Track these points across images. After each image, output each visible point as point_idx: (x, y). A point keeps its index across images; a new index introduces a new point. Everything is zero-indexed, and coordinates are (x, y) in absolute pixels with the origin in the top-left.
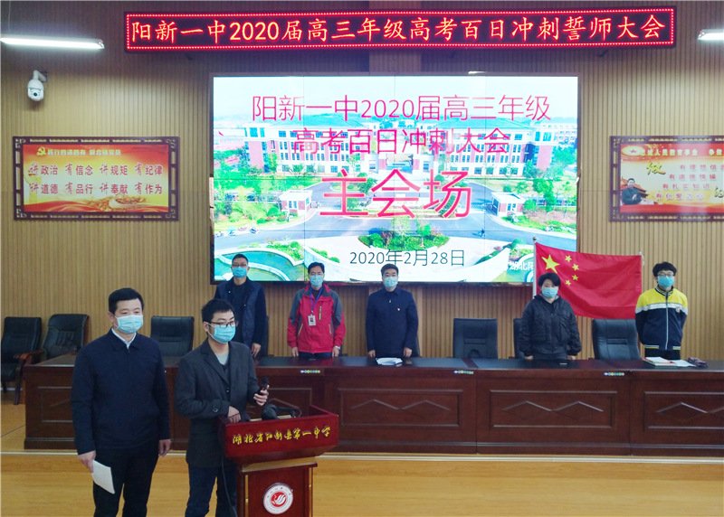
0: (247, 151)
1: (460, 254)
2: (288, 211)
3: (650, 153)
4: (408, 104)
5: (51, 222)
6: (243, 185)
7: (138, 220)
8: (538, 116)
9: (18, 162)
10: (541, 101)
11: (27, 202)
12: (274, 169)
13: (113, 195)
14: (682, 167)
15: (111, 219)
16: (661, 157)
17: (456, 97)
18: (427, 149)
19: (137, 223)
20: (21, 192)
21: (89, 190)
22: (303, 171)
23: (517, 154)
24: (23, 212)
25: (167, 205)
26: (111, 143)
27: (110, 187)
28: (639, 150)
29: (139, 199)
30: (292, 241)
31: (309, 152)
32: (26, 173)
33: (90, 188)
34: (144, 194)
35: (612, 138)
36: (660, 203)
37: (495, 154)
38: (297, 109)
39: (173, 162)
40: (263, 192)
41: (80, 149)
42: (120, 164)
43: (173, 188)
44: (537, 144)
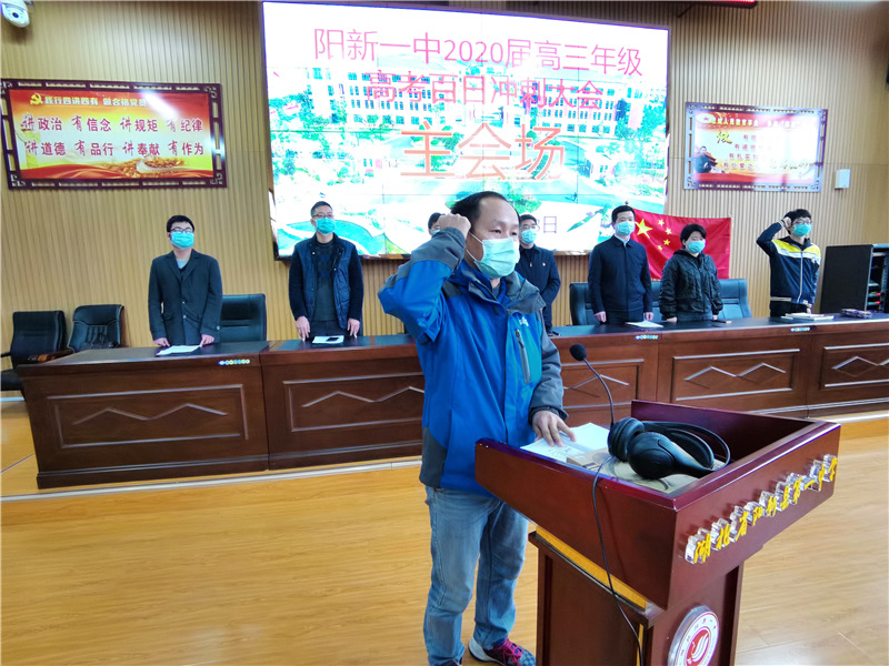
0: (310, 97)
1: (553, 220)
4: (496, 48)
5: (60, 193)
6: (307, 138)
7: (176, 187)
8: (630, 71)
9: (5, 112)
10: (633, 54)
11: (23, 166)
12: (344, 119)
13: (141, 156)
14: (745, 137)
15: (141, 187)
16: (729, 126)
17: (548, 43)
18: (518, 101)
19: (174, 191)
20: (14, 152)
21: (108, 151)
22: (378, 123)
23: (609, 111)
24: (19, 178)
25: (211, 169)
27: (135, 146)
29: (175, 161)
30: (369, 207)
31: (385, 99)
32: (17, 128)
33: (109, 148)
34: (180, 155)
35: (687, 105)
36: (727, 172)
37: (587, 110)
38: (369, 46)
39: (216, 115)
40: (331, 147)
41: (89, 97)
44: (627, 100)
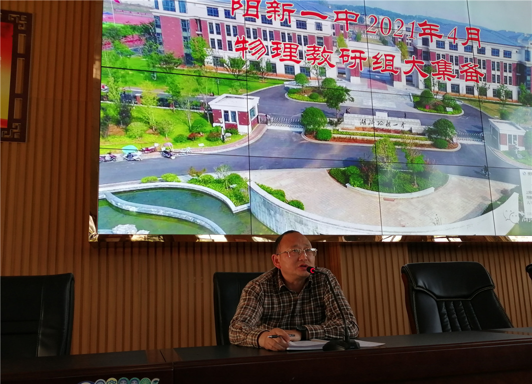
0: (158, 30)
2: (223, 125)
6: (151, 79)
12: (201, 61)
22: (244, 68)
23: (508, 74)
30: (229, 173)
39: (21, 49)
40: (183, 93)
43: (18, 90)
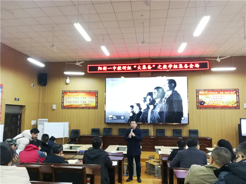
3: (206, 93)
5: (69, 109)
7: (89, 109)
9: (63, 96)
11: (64, 105)
14: (214, 96)
15: (83, 109)
16: (209, 94)
20: (63, 103)
24: (63, 107)
25: (95, 106)
26: (83, 92)
27: (82, 102)
28: (203, 93)
32: (64, 99)
33: (78, 102)
34: (90, 103)
35: (196, 90)
36: (209, 105)
39: (97, 96)
41: (76, 93)
42: (85, 96)
43: (97, 102)
